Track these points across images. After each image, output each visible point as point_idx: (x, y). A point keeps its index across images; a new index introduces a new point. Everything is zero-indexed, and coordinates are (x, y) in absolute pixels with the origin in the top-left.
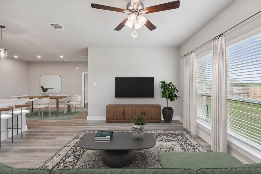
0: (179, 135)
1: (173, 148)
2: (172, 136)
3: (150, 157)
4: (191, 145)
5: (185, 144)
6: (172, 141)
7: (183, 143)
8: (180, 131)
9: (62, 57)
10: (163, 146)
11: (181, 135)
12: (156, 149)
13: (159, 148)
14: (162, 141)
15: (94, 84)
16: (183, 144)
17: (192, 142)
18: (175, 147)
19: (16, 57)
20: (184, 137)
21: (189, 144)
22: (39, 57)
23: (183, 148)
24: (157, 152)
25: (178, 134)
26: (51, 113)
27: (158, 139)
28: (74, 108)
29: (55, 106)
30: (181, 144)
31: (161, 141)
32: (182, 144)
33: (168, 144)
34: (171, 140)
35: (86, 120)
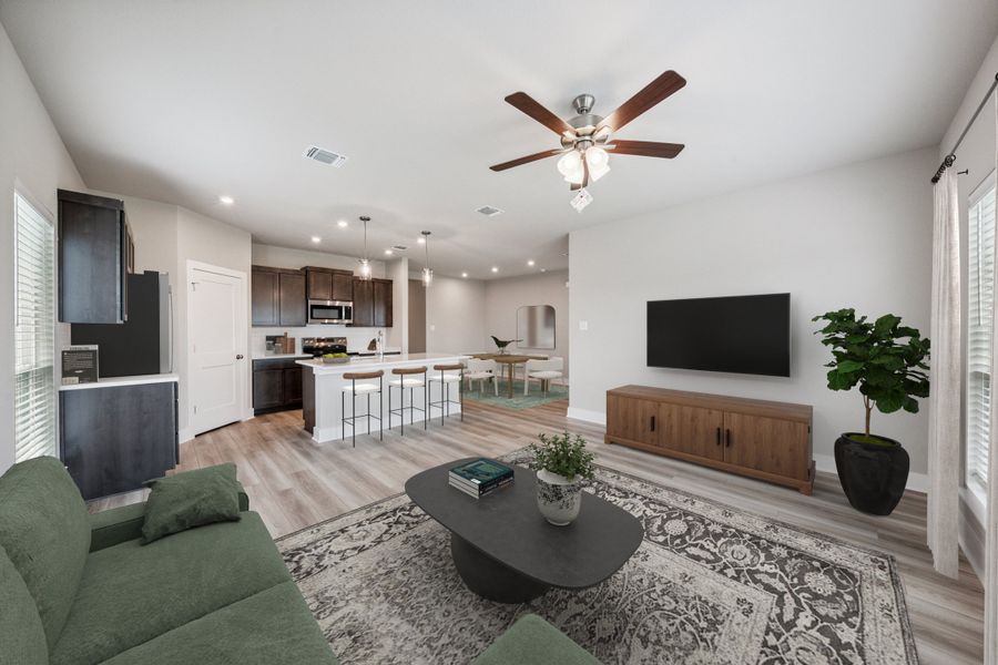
0: (829, 573)
1: (720, 618)
2: (782, 563)
3: (586, 604)
4: (846, 653)
5: (814, 632)
6: (756, 581)
7: (805, 620)
8: (860, 555)
9: (531, 263)
10: (687, 585)
11: (842, 575)
12: (646, 583)
13: (659, 588)
14: (708, 561)
15: (584, 326)
16: (800, 628)
17: (869, 643)
18: (739, 617)
19: (465, 275)
20: (852, 593)
21: (836, 643)
22: (495, 270)
23: (775, 648)
24: (630, 599)
25: (824, 565)
26: (500, 385)
27: (702, 547)
28: (553, 385)
29: (506, 375)
30: (788, 617)
31: (703, 563)
32: (790, 625)
33: (720, 588)
34: (758, 576)
35: (565, 415)
